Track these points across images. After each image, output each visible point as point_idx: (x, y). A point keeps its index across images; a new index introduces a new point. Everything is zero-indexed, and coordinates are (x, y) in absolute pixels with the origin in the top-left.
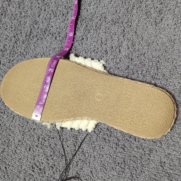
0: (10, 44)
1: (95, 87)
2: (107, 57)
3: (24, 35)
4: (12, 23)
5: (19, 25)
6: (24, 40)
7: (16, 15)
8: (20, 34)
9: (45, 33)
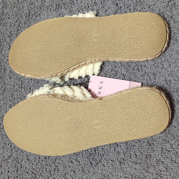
0: (15, 29)
1: (91, 30)
2: (98, 8)
3: (24, 17)
4: (13, 11)
5: (18, 11)
6: (25, 21)
7: (15, 3)
8: (21, 17)
9: (41, 9)
